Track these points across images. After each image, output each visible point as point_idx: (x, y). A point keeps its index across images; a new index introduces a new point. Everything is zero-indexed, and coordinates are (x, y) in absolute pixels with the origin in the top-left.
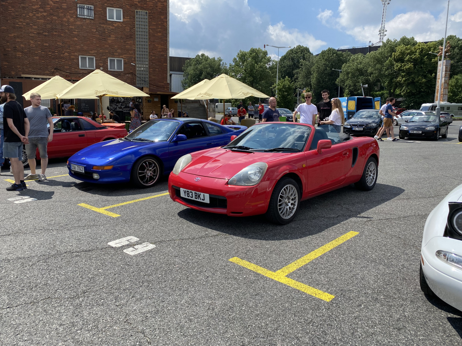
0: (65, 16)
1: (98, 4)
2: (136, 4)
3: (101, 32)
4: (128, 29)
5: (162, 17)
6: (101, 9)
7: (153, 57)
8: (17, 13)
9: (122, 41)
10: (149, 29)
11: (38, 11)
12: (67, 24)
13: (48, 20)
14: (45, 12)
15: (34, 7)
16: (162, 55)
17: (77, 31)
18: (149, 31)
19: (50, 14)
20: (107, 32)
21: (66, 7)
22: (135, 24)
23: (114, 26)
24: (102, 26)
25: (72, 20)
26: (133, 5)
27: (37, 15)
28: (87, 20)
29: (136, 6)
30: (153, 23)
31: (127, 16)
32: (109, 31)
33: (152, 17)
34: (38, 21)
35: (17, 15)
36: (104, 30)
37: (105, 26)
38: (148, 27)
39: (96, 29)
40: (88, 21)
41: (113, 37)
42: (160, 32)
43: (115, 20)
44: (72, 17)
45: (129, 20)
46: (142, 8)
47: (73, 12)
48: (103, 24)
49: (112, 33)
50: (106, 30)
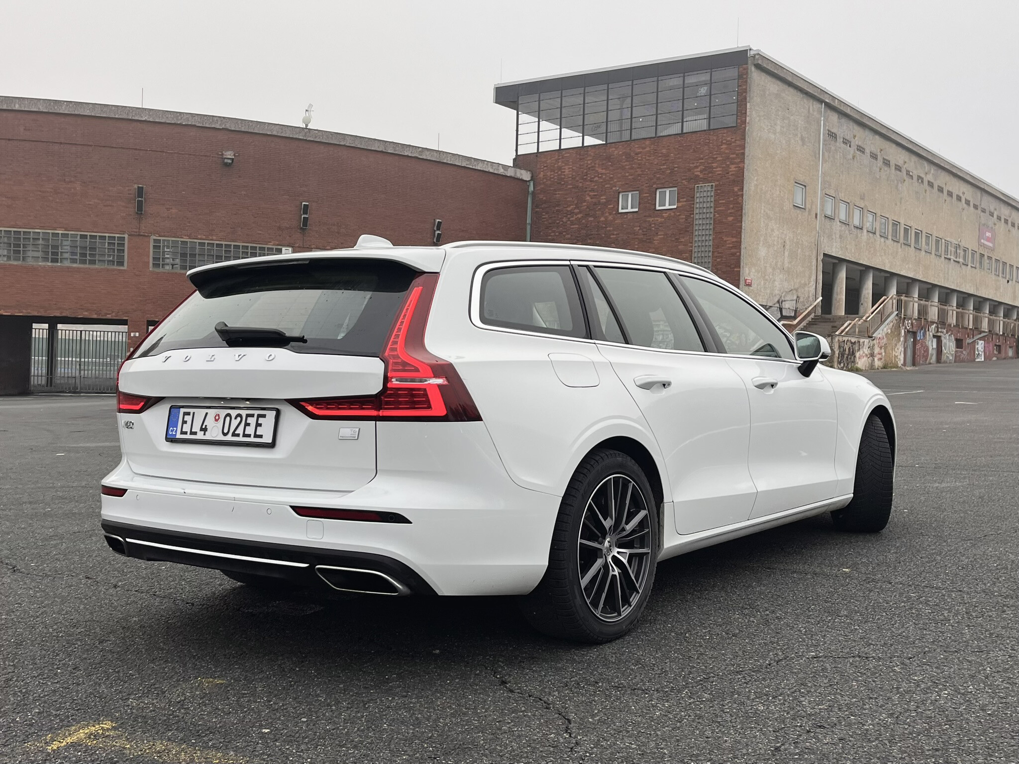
0: (603, 214)
1: (643, 187)
2: (698, 176)
3: (645, 230)
4: (682, 219)
5: (736, 189)
6: (648, 195)
7: (718, 260)
8: (550, 221)
9: (673, 239)
10: (715, 212)
11: (573, 213)
12: (604, 226)
13: (583, 224)
14: (580, 212)
15: (569, 209)
16: (733, 254)
17: (615, 233)
18: (714, 215)
19: (586, 215)
20: (653, 229)
21: (605, 200)
22: (694, 207)
23: (663, 217)
24: (648, 219)
25: (610, 218)
26: (692, 179)
27: (571, 219)
28: (629, 214)
29: (697, 180)
30: (720, 202)
31: (684, 198)
32: (657, 227)
33: (719, 192)
34: (572, 227)
35: (550, 224)
36: (650, 225)
37: (651, 219)
38: (712, 210)
39: (640, 226)
40: (630, 216)
41: (661, 235)
42: (731, 214)
43: (667, 207)
44: (610, 214)
45: (685, 203)
46: (705, 180)
47: (612, 206)
48: (650, 216)
49: (660, 228)
50: (653, 225)
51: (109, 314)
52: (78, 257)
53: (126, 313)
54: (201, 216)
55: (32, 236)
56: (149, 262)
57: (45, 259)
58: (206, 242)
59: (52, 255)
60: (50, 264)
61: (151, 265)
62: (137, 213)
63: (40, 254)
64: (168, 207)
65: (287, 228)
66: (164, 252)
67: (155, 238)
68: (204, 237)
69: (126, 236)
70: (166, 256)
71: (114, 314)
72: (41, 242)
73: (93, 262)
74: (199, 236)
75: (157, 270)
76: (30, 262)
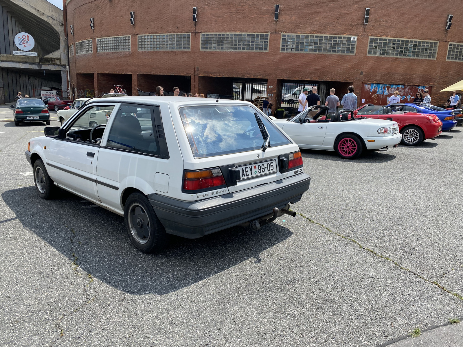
51: (259, 76)
52: (246, 47)
53: (267, 75)
54: (308, 20)
55: (225, 36)
56: (279, 48)
57: (231, 48)
58: (310, 35)
59: (234, 46)
60: (233, 50)
61: (281, 49)
62: (275, 20)
63: (229, 46)
64: (291, 16)
65: (355, 25)
66: (288, 42)
67: (283, 34)
68: (309, 32)
69: (269, 34)
70: (289, 44)
71: (261, 76)
72: (229, 39)
73: (252, 49)
74: (306, 32)
75: (283, 52)
76: (225, 50)
